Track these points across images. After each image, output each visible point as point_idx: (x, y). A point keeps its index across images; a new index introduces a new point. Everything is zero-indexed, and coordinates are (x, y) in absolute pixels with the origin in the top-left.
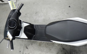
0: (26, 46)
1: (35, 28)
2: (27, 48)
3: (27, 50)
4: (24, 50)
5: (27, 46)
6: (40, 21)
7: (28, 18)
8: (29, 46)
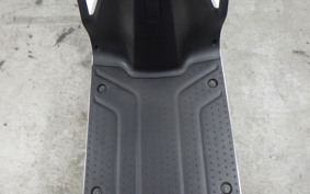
0: (71, 31)
1: (190, 61)
2: (61, 39)
3: (53, 37)
4: (50, 21)
5: (73, 36)
6: (245, 90)
7: (252, 8)
8: (74, 50)
